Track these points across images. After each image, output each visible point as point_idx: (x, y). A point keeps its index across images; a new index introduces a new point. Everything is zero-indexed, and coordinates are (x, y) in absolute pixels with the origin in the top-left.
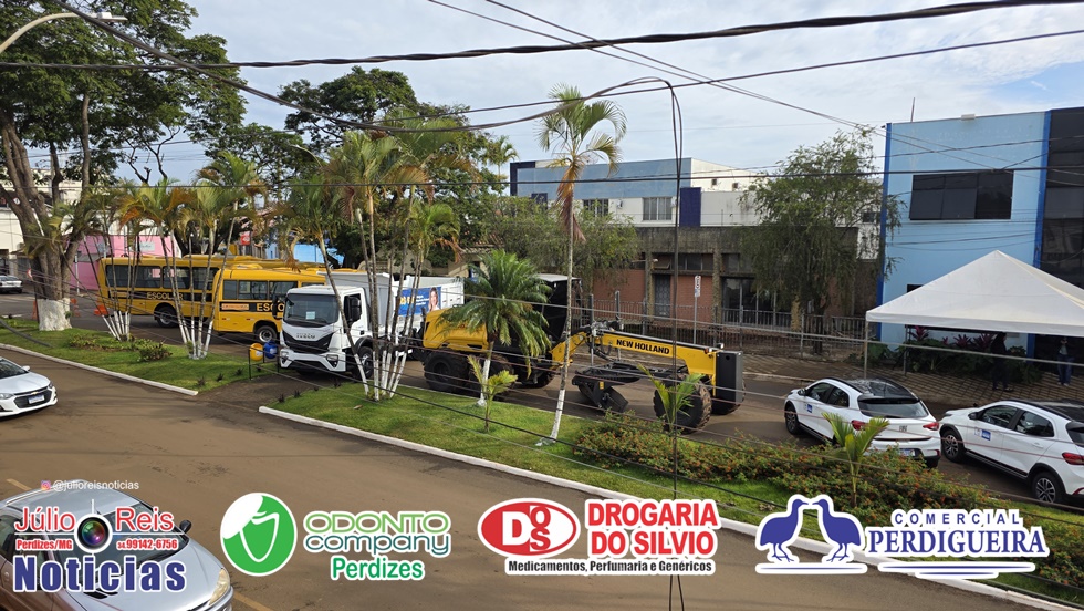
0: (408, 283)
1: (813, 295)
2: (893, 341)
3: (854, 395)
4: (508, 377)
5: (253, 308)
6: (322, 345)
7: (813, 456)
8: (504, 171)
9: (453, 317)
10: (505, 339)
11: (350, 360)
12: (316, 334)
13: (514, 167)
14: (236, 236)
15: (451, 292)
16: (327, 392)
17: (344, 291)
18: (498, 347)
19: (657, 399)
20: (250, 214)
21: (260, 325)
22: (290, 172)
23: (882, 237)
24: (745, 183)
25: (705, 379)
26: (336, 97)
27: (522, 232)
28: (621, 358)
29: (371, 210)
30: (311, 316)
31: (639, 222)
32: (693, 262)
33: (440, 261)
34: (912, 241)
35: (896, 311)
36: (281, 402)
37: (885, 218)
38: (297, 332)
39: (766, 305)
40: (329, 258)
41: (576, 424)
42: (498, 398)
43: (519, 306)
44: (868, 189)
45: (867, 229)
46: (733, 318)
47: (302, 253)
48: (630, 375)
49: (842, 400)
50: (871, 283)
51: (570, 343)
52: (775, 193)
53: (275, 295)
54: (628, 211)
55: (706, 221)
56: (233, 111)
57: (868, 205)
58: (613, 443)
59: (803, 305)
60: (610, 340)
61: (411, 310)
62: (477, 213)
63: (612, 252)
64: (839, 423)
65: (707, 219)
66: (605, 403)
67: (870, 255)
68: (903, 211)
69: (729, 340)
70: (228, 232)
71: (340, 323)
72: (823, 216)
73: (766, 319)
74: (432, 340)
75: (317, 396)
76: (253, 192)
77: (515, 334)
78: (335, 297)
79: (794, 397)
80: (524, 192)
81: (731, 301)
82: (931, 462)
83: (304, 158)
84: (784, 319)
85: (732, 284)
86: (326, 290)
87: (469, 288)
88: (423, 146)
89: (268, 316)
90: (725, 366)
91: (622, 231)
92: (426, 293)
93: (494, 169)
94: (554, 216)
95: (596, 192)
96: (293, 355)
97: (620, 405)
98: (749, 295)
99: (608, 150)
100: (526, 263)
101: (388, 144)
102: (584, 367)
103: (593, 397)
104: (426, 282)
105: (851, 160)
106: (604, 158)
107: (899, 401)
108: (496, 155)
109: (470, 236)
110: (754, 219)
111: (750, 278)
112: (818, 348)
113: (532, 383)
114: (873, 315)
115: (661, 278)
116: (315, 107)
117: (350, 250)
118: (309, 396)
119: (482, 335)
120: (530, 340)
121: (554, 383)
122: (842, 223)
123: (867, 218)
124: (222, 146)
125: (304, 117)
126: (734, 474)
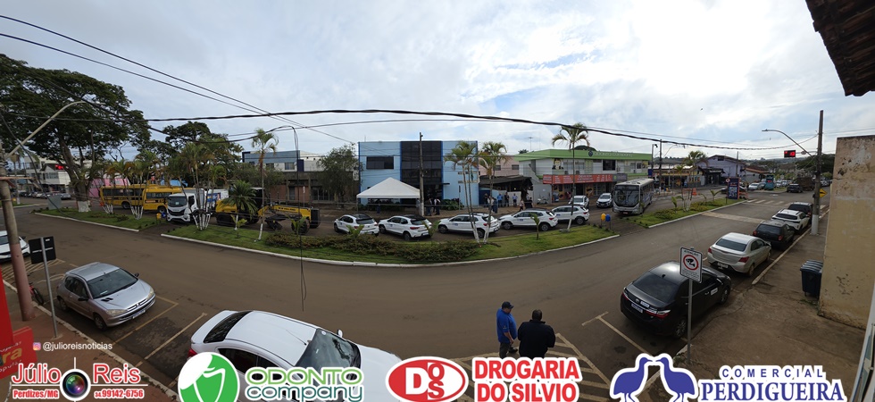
0: (210, 191)
1: (341, 192)
2: (365, 203)
3: (354, 219)
4: (244, 221)
5: (157, 201)
6: (182, 213)
7: (343, 237)
8: (240, 154)
9: (225, 202)
10: (243, 208)
11: (191, 218)
12: (180, 209)
13: (243, 153)
14: (150, 178)
15: (224, 194)
16: (184, 228)
17: (188, 195)
18: (240, 211)
19: (292, 225)
20: (154, 170)
21: (159, 207)
22: (168, 156)
23: (359, 174)
24: (318, 159)
25: (308, 218)
26: (183, 131)
27: (246, 174)
28: (280, 213)
29: (196, 167)
30: (177, 203)
31: (284, 170)
32: (303, 182)
33: (220, 184)
34: (367, 175)
35: (365, 195)
36: (168, 232)
37: (360, 168)
38: (172, 209)
39: (326, 194)
40: (182, 184)
41: (267, 234)
42: (241, 227)
43: (246, 198)
44: (355, 160)
45: (356, 172)
46: (316, 199)
47: (173, 183)
48: (283, 218)
49: (351, 221)
50: (357, 187)
51: (264, 209)
52: (327, 161)
53: (164, 197)
54: (280, 167)
55: (305, 170)
56: (147, 136)
57: (354, 165)
58: (278, 239)
59: (337, 194)
60: (276, 207)
61: (211, 201)
62: (232, 168)
63: (276, 180)
64: (350, 227)
65: (307, 168)
66: (275, 227)
67: (357, 179)
68: (365, 167)
69: (314, 205)
70: (147, 176)
71: (187, 205)
72: (342, 168)
73: (326, 199)
74: (219, 210)
75: (181, 230)
76: (155, 163)
77: (246, 207)
78: (186, 197)
79: (337, 221)
80: (247, 161)
81: (315, 194)
82: (377, 235)
83: (172, 151)
84: (332, 198)
85: (315, 189)
86: (182, 195)
87: (230, 193)
88: (213, 147)
89: (163, 204)
90: (314, 214)
91: (278, 173)
92: (216, 194)
93: (237, 154)
94: (257, 169)
95: (270, 161)
96: (172, 217)
97: (280, 228)
98: (321, 192)
99: (273, 148)
100: (248, 184)
101: (202, 146)
102: (268, 216)
103: (272, 225)
104: (216, 191)
105: (349, 152)
106: (272, 151)
107: (367, 219)
108: (237, 149)
109: (230, 176)
110: (321, 169)
111: (321, 187)
112: (343, 206)
113: (252, 223)
114: (358, 196)
115: (292, 188)
116: (176, 135)
117: (189, 181)
118: (178, 230)
119: (235, 207)
120: (250, 208)
121: (259, 222)
122: (347, 170)
123: (355, 169)
124: (143, 147)
125: (172, 138)
126: (318, 245)
